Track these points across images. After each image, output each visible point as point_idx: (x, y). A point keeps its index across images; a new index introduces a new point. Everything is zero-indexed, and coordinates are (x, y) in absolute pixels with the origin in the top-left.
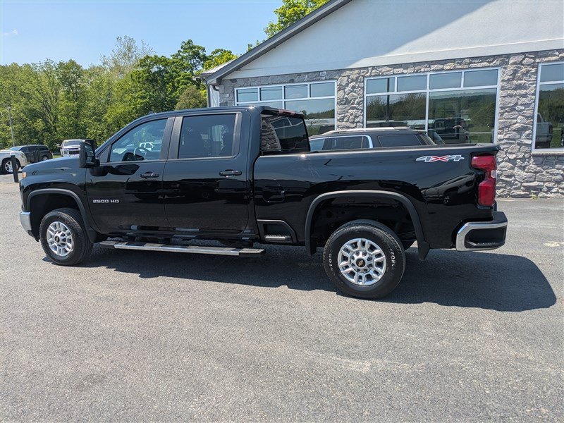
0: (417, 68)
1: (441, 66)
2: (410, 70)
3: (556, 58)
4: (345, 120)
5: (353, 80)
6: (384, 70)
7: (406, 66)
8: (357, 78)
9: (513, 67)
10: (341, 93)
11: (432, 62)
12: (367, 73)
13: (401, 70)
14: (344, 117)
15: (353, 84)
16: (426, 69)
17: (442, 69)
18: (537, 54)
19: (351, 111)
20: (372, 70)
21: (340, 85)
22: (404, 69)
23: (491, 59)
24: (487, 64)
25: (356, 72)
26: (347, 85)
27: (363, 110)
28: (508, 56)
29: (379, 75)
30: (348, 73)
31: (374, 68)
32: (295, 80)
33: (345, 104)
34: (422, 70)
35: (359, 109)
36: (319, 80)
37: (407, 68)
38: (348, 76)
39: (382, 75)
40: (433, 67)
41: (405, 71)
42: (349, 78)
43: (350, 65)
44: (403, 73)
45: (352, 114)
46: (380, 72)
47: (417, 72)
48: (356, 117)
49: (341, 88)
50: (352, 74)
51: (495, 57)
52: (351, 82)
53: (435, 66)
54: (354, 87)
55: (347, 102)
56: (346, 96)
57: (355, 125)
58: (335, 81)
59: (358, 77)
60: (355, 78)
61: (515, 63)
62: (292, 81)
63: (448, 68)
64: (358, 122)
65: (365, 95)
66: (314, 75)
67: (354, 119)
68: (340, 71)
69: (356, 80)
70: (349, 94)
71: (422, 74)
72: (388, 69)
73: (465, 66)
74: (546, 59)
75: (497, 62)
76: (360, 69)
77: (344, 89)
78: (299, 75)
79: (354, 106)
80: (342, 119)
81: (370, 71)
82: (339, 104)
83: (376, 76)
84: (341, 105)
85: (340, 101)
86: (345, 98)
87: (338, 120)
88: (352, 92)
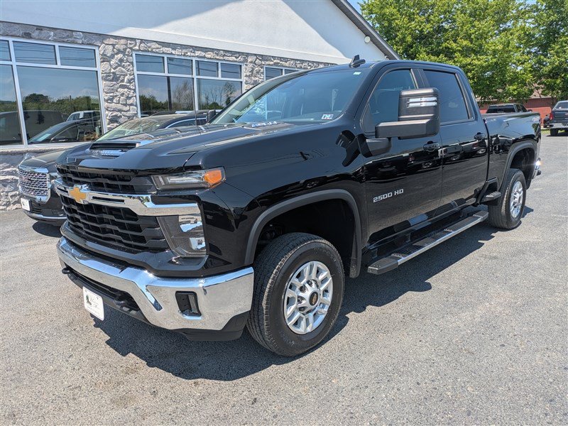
0: (184, 51)
1: (203, 54)
2: (178, 52)
3: (272, 63)
4: (114, 101)
5: (119, 52)
6: (153, 47)
7: (174, 46)
8: (125, 50)
9: (251, 65)
10: (106, 65)
11: (196, 47)
12: (135, 45)
13: (169, 50)
14: (114, 97)
15: (120, 56)
16: (192, 54)
17: (204, 57)
18: (263, 58)
19: (121, 90)
20: (141, 43)
21: (103, 54)
22: (173, 49)
23: (237, 55)
24: (235, 60)
25: (123, 41)
26: (112, 56)
27: (135, 90)
28: (248, 55)
29: (148, 51)
30: (112, 41)
31: (142, 41)
32: (33, 35)
33: (112, 80)
34: (189, 54)
35: (130, 89)
36: (73, 42)
38: (114, 45)
39: (152, 52)
40: (198, 53)
41: (173, 52)
42: (114, 48)
43: (114, 31)
44: (172, 54)
45: (122, 95)
46: (149, 47)
47: (184, 55)
48: (128, 98)
49: (105, 59)
50: (117, 43)
51: (240, 54)
52: (117, 54)
53: (199, 52)
54: (121, 60)
55: (116, 78)
56: (112, 70)
57: (127, 108)
58: (96, 48)
59: (126, 49)
60: (122, 50)
61: (251, 62)
62: (28, 35)
63: (209, 56)
64: (132, 105)
65: (136, 73)
66: (65, 35)
67: (126, 100)
68: (102, 37)
69: (123, 52)
71: (188, 58)
72: (157, 46)
73: (221, 58)
74: (267, 63)
75: (241, 59)
76: (127, 38)
77: (110, 61)
78: (40, 28)
79: (124, 84)
80: (110, 100)
81: (138, 44)
82: (105, 79)
83: (145, 51)
84: (108, 80)
85: (107, 76)
86: (113, 73)
87: (106, 101)
88: (119, 66)
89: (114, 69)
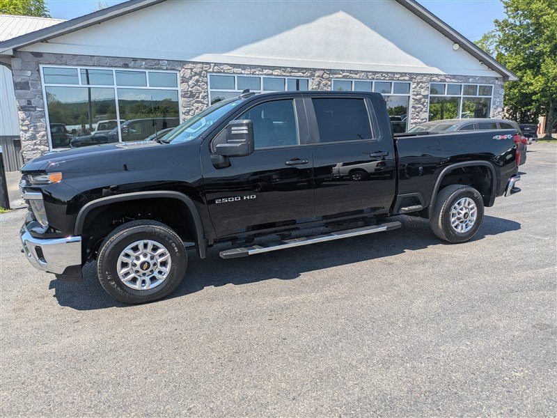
0: (253, 70)
1: (270, 72)
2: (247, 71)
3: (340, 76)
4: (190, 114)
5: (196, 74)
6: (225, 68)
7: (244, 67)
8: (201, 72)
9: (318, 79)
10: (185, 85)
11: (264, 66)
12: (210, 68)
13: (239, 70)
14: (190, 110)
15: (197, 77)
16: (260, 73)
17: (272, 74)
18: (331, 71)
19: (196, 105)
20: (215, 66)
21: (183, 77)
22: (242, 69)
23: (304, 71)
24: (302, 75)
25: (199, 66)
26: (190, 78)
27: (208, 105)
28: (315, 70)
29: (221, 72)
30: (190, 66)
31: (216, 64)
32: (130, 65)
33: (189, 97)
34: (257, 72)
35: (204, 104)
36: (159, 69)
37: (244, 69)
38: (191, 69)
39: (224, 72)
40: (266, 71)
41: (243, 72)
42: (192, 71)
43: (192, 58)
44: (241, 73)
45: (197, 108)
46: (222, 69)
47: (253, 74)
49: (184, 80)
50: (195, 68)
51: (307, 69)
52: (194, 76)
54: (197, 81)
55: (192, 95)
56: (190, 89)
58: (178, 72)
59: (202, 71)
60: (198, 72)
61: (318, 76)
62: (126, 66)
63: (276, 73)
65: (209, 90)
66: (153, 63)
68: (183, 63)
69: (200, 74)
70: (193, 87)
71: (257, 76)
72: (229, 67)
73: (288, 74)
74: (335, 76)
75: (308, 74)
76: (203, 63)
77: (188, 82)
78: (135, 60)
79: (199, 99)
80: (187, 113)
81: (212, 67)
82: (183, 96)
83: (219, 72)
84: (186, 97)
85: (185, 94)
86: (190, 91)
87: (184, 114)
88: (196, 85)
89: (192, 88)
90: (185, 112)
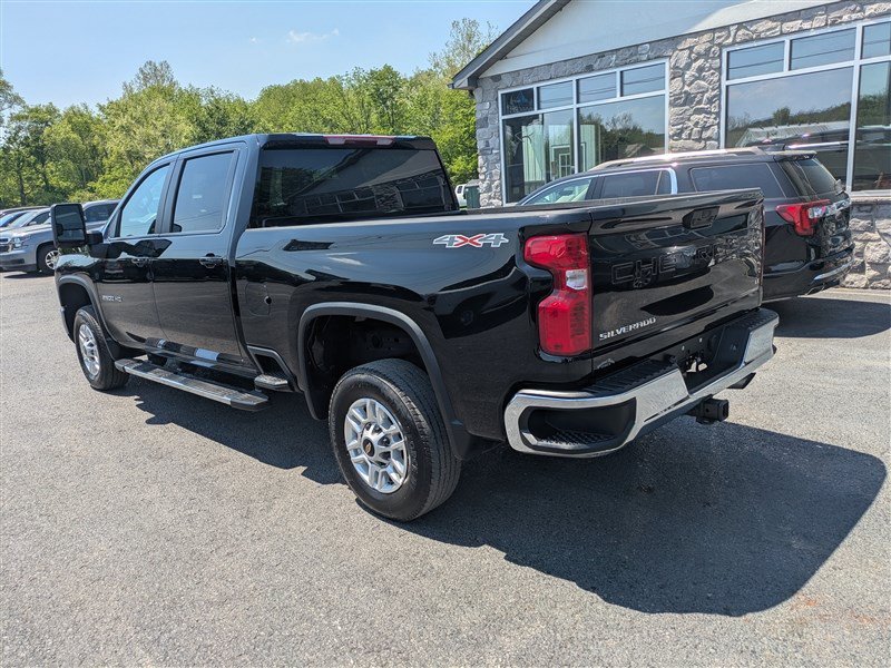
0: (833, 15)
2: (819, 21)
4: (683, 136)
5: (699, 56)
6: (761, 29)
7: (808, 13)
8: (708, 50)
10: (678, 82)
12: (728, 37)
13: (797, 24)
14: (682, 130)
15: (700, 62)
16: (854, 16)
19: (695, 118)
20: (738, 30)
21: (675, 67)
22: (806, 19)
25: (706, 37)
26: (688, 66)
27: (718, 114)
29: (752, 40)
30: (689, 42)
31: (740, 25)
32: (595, 66)
33: (684, 104)
34: (845, 18)
35: (710, 113)
36: (637, 61)
37: (811, 18)
38: (691, 48)
39: (759, 38)
40: (870, 9)
41: (806, 25)
42: (691, 52)
43: (695, 24)
44: (801, 30)
45: (696, 124)
46: (754, 32)
47: (833, 24)
48: (705, 128)
49: (678, 73)
50: (697, 43)
52: (696, 60)
53: (875, 6)
54: (701, 69)
55: (688, 99)
56: (686, 88)
57: (702, 144)
58: (666, 61)
59: (710, 48)
60: (702, 52)
62: (590, 69)
64: (709, 138)
65: (724, 83)
66: (628, 53)
67: (700, 133)
68: (675, 41)
69: (706, 55)
70: (692, 83)
71: (844, 27)
72: (770, 24)
76: (713, 30)
77: (683, 75)
78: (601, 55)
79: (702, 106)
80: (678, 135)
81: (732, 34)
82: (672, 104)
83: (746, 41)
84: (676, 106)
85: (676, 100)
86: (685, 92)
87: (671, 137)
88: (697, 78)
89: (689, 85)
90: (674, 135)
